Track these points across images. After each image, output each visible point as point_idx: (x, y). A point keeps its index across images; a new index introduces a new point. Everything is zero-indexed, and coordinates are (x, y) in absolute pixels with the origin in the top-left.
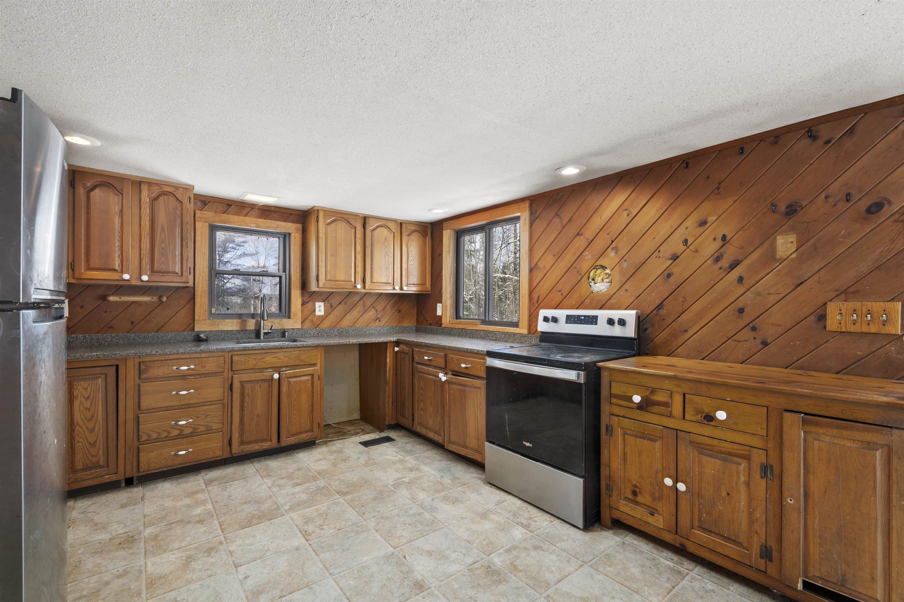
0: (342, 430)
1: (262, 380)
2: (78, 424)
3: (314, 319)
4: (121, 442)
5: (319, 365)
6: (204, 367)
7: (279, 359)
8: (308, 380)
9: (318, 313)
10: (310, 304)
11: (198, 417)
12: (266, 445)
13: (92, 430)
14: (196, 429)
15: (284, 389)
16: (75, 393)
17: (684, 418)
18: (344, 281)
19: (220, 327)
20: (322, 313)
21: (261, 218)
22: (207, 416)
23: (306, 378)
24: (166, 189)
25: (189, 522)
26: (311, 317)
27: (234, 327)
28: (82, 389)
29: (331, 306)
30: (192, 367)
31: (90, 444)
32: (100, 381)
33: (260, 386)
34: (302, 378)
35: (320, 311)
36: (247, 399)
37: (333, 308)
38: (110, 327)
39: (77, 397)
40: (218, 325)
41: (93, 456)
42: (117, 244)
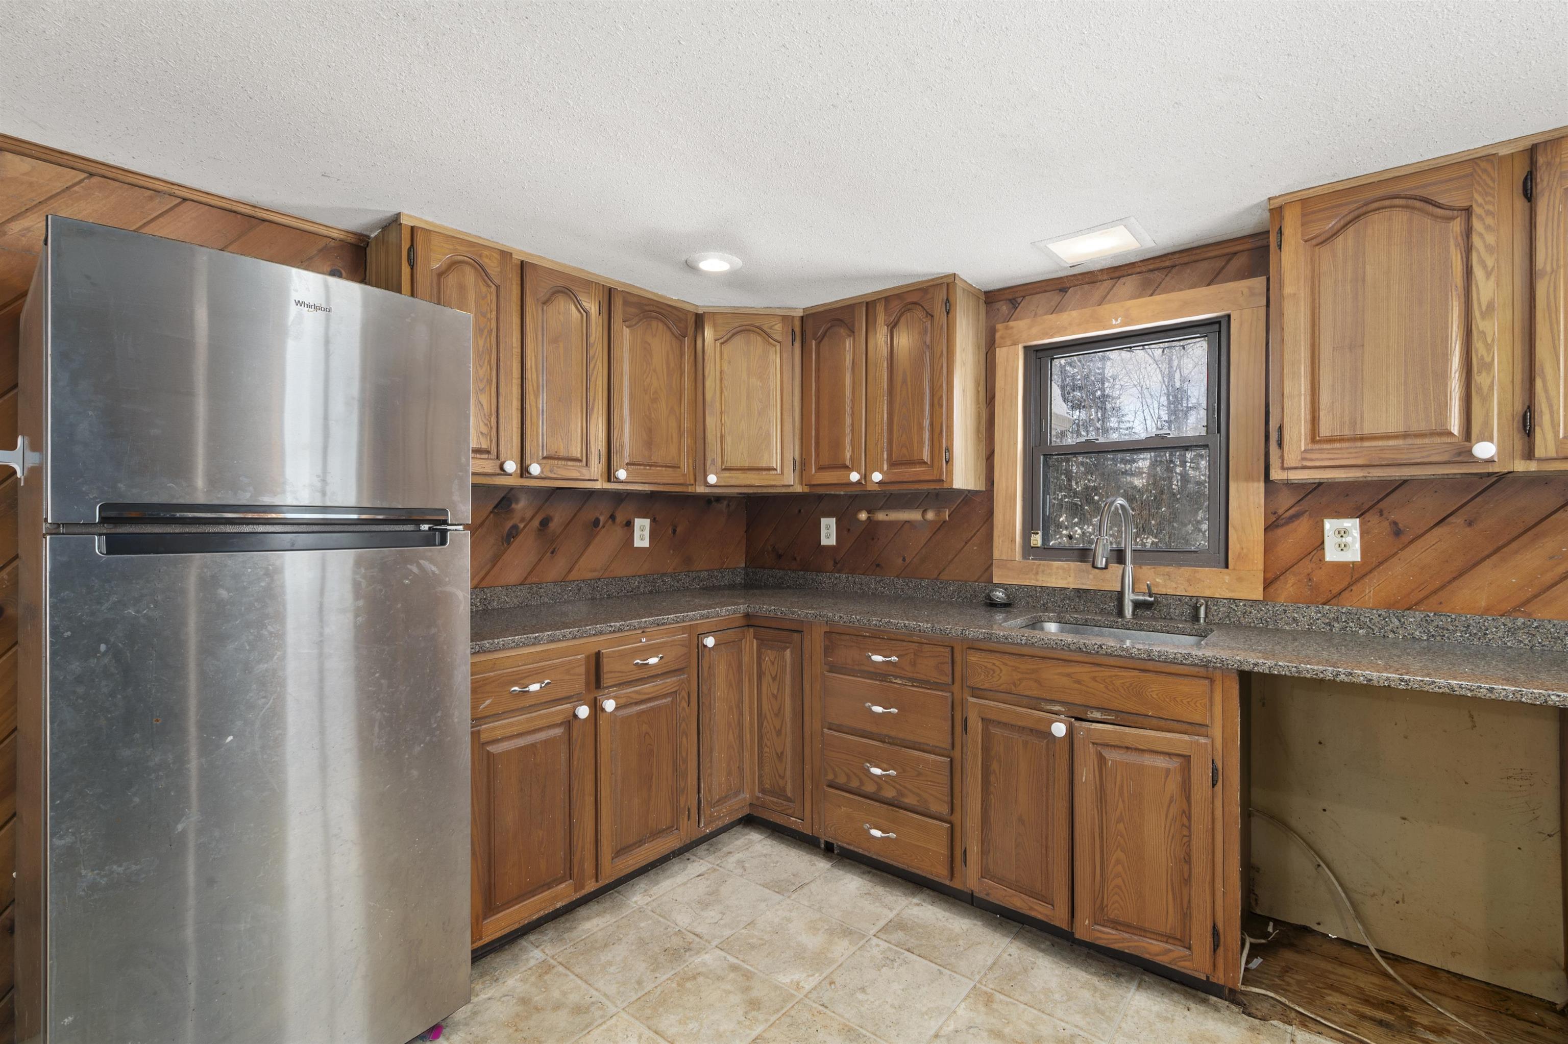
1: (1031, 730)
2: (766, 717)
3: (1319, 576)
4: (808, 767)
5: (1217, 732)
6: (914, 664)
7: (1078, 682)
8: (1168, 771)
9: (1332, 555)
10: (1303, 526)
11: (904, 771)
12: (1040, 911)
13: (779, 733)
14: (903, 795)
15: (1085, 775)
16: (763, 666)
18: (1405, 436)
19: (1040, 577)
20: (1353, 554)
22: (919, 774)
23: (1161, 762)
24: (911, 299)
26: (1306, 566)
27: (1071, 579)
28: (769, 663)
29: (1397, 532)
30: (894, 659)
31: (777, 754)
32: (788, 655)
33: (1025, 743)
34: (1148, 760)
35: (1343, 547)
36: (995, 766)
37: (1405, 539)
38: (878, 565)
39: (765, 674)
41: (780, 776)
42: (848, 420)
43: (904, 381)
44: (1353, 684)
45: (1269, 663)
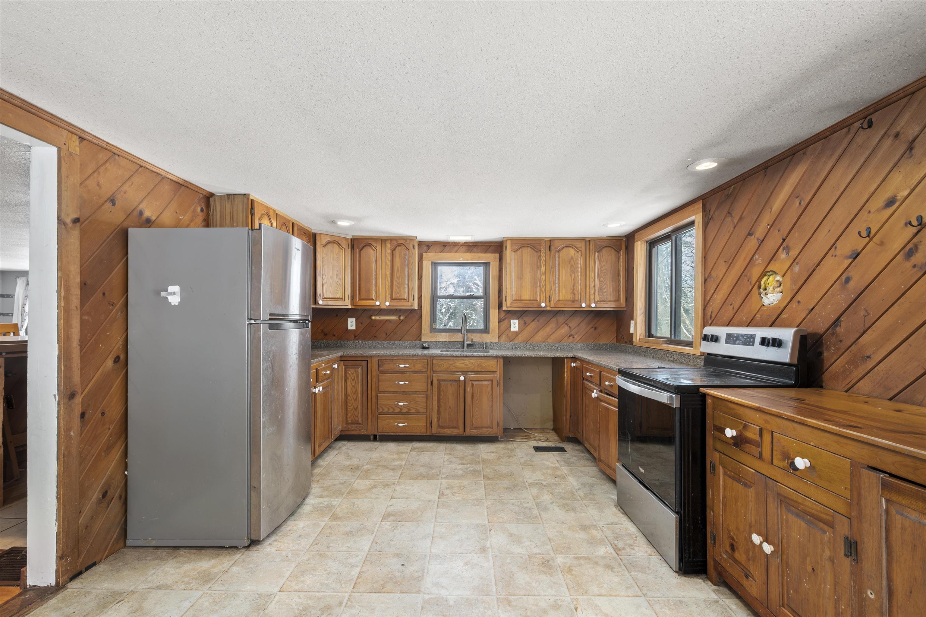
0: (529, 435)
1: (453, 380)
2: (349, 395)
3: (510, 335)
4: (369, 410)
5: (498, 373)
6: (414, 366)
7: (466, 365)
8: (488, 384)
9: (513, 329)
10: (506, 321)
11: (411, 402)
12: (455, 432)
13: (355, 400)
14: (410, 410)
15: (469, 389)
16: (348, 375)
17: (772, 464)
18: (530, 300)
19: (437, 338)
20: (517, 329)
21: (467, 252)
22: (416, 402)
23: (486, 383)
24: (400, 242)
25: (387, 468)
26: (507, 332)
27: (447, 339)
28: (351, 374)
29: (525, 323)
30: (407, 365)
31: (355, 408)
32: (360, 369)
33: (451, 385)
34: (484, 383)
35: (515, 327)
36: (442, 393)
37: (527, 325)
38: (375, 337)
39: (349, 379)
40: (437, 337)
41: (356, 416)
42: (374, 282)
43: (398, 270)
44: (525, 357)
45: (510, 354)
